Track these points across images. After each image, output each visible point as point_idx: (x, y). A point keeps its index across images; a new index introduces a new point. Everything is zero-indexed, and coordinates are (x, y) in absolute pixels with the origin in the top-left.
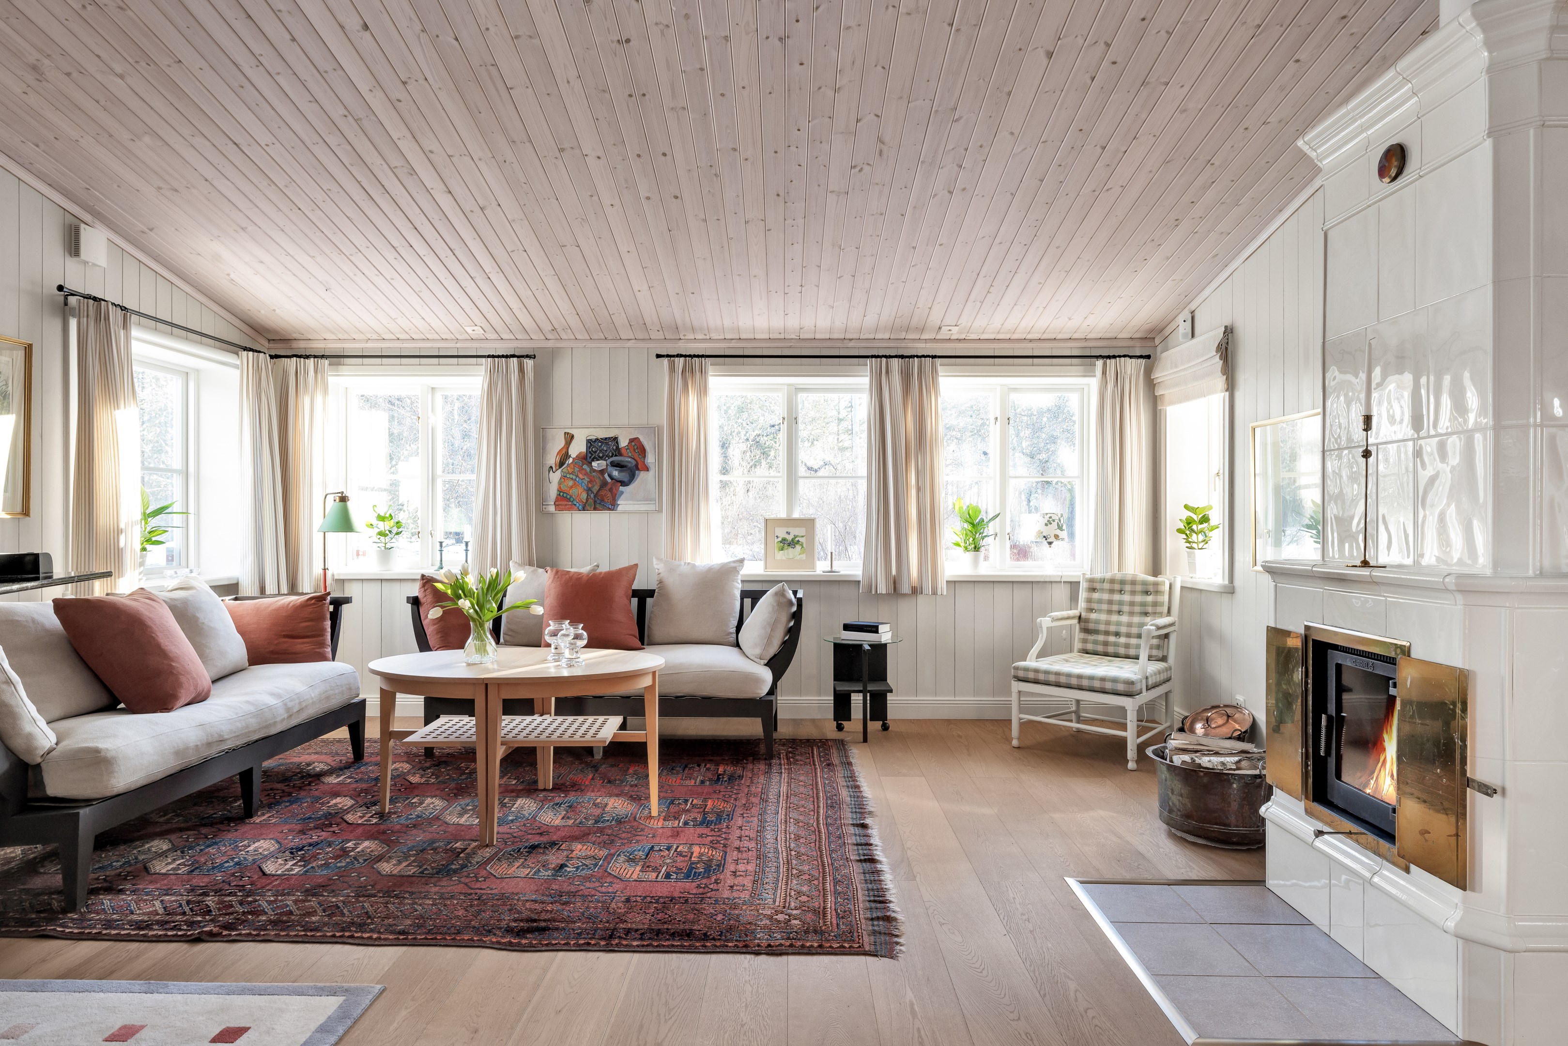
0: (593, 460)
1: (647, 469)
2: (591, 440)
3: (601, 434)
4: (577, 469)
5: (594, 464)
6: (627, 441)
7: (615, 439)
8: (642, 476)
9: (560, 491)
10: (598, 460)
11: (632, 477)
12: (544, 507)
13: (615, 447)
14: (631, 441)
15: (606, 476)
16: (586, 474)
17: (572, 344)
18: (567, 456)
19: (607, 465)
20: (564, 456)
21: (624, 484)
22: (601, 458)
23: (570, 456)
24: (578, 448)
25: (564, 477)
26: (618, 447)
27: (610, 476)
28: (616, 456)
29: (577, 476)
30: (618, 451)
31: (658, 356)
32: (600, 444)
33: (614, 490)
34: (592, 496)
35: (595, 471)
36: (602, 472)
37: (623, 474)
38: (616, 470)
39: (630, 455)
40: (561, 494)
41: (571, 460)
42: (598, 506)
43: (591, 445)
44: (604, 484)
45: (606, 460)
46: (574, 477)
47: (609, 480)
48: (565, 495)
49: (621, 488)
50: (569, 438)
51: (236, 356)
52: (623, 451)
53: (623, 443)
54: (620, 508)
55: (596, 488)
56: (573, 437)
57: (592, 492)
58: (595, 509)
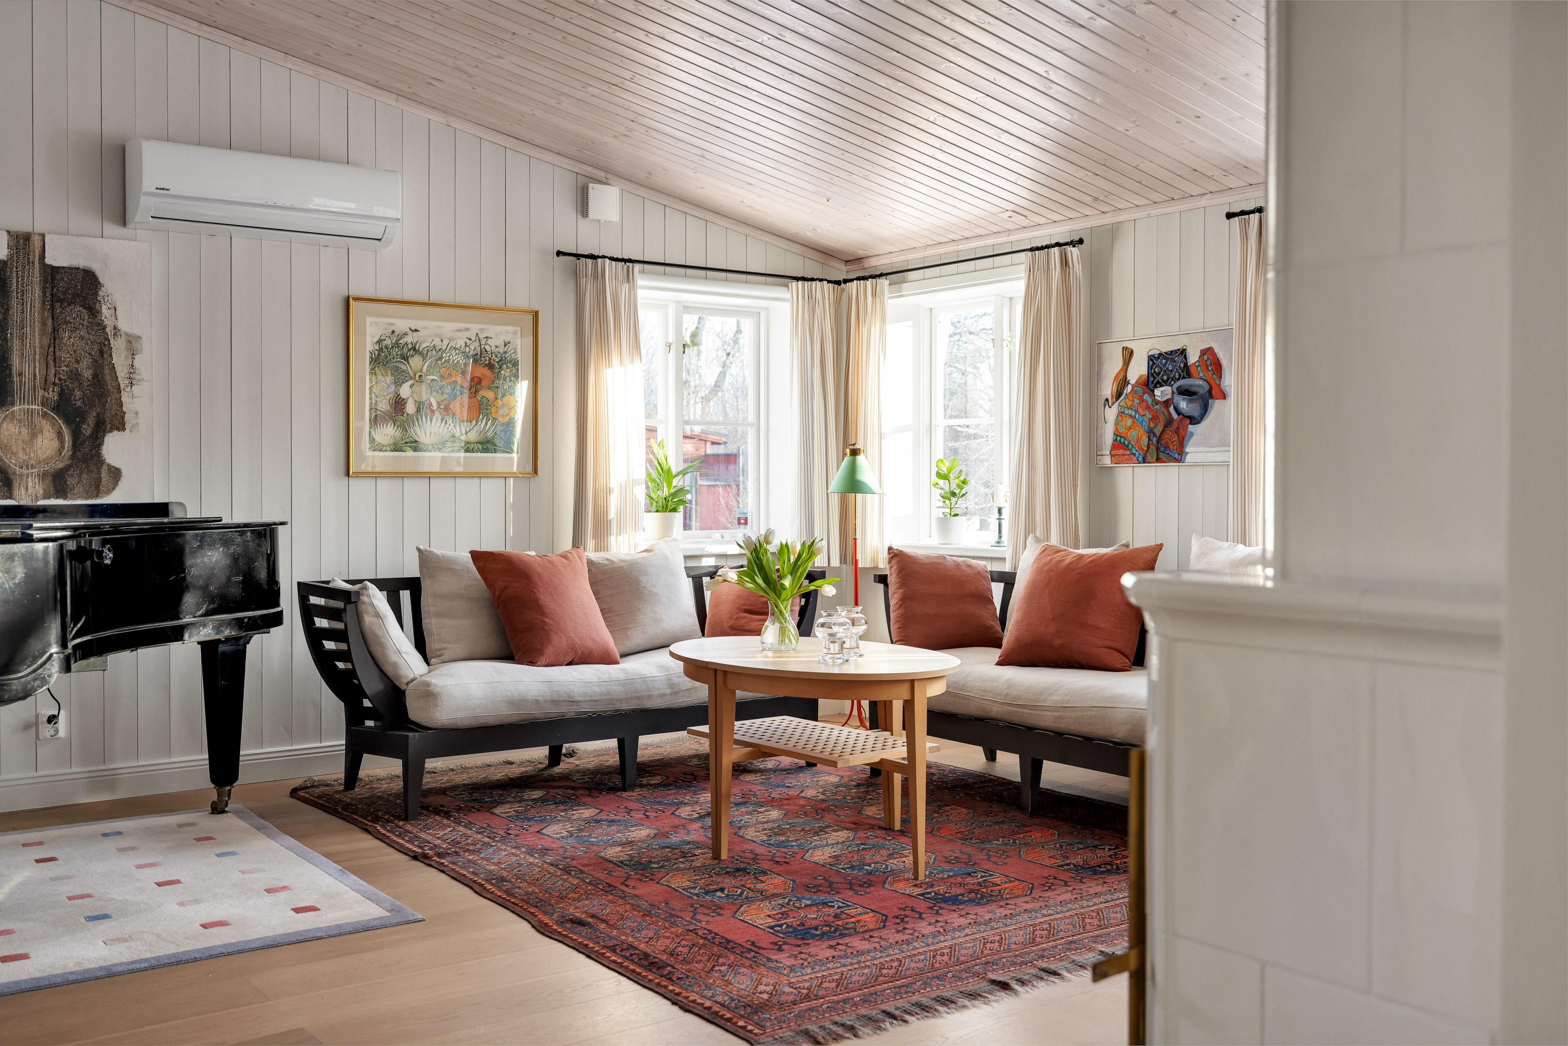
0: (1155, 387)
1: (1224, 396)
2: (1153, 356)
3: (1167, 346)
4: (1137, 401)
5: (1157, 392)
6: (1198, 354)
7: (1183, 352)
8: (1216, 405)
9: (1117, 434)
10: (1162, 386)
11: (1205, 409)
12: (1099, 458)
13: (1182, 365)
14: (1204, 352)
15: (1172, 409)
16: (1148, 408)
17: (1134, 216)
18: (1125, 382)
19: (1173, 393)
20: (1123, 382)
21: (1194, 420)
22: (1166, 383)
23: (1129, 383)
24: (1138, 370)
25: (1121, 414)
26: (1186, 364)
27: (1176, 409)
28: (1184, 378)
29: (1136, 411)
30: (1187, 372)
31: (1230, 216)
32: (1164, 361)
33: (1181, 431)
34: (1155, 440)
35: (1157, 403)
36: (1167, 403)
37: (1192, 405)
38: (1184, 399)
39: (1201, 374)
40: (1118, 438)
41: (1129, 388)
42: (1161, 455)
43: (1154, 363)
44: (1169, 422)
45: (1172, 386)
46: (1133, 413)
47: (1175, 416)
48: (1122, 440)
49: (1191, 428)
50: (1128, 355)
51: (785, 289)
52: (1192, 370)
53: (1193, 358)
54: (1189, 458)
55: (1158, 430)
56: (1132, 353)
57: (1155, 435)
58: (1158, 460)
